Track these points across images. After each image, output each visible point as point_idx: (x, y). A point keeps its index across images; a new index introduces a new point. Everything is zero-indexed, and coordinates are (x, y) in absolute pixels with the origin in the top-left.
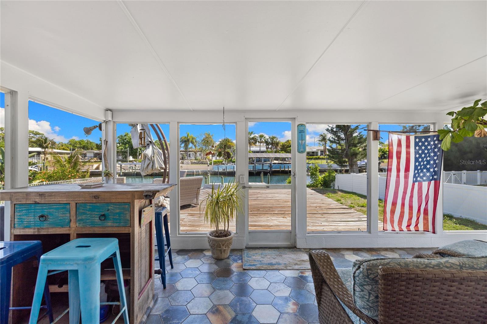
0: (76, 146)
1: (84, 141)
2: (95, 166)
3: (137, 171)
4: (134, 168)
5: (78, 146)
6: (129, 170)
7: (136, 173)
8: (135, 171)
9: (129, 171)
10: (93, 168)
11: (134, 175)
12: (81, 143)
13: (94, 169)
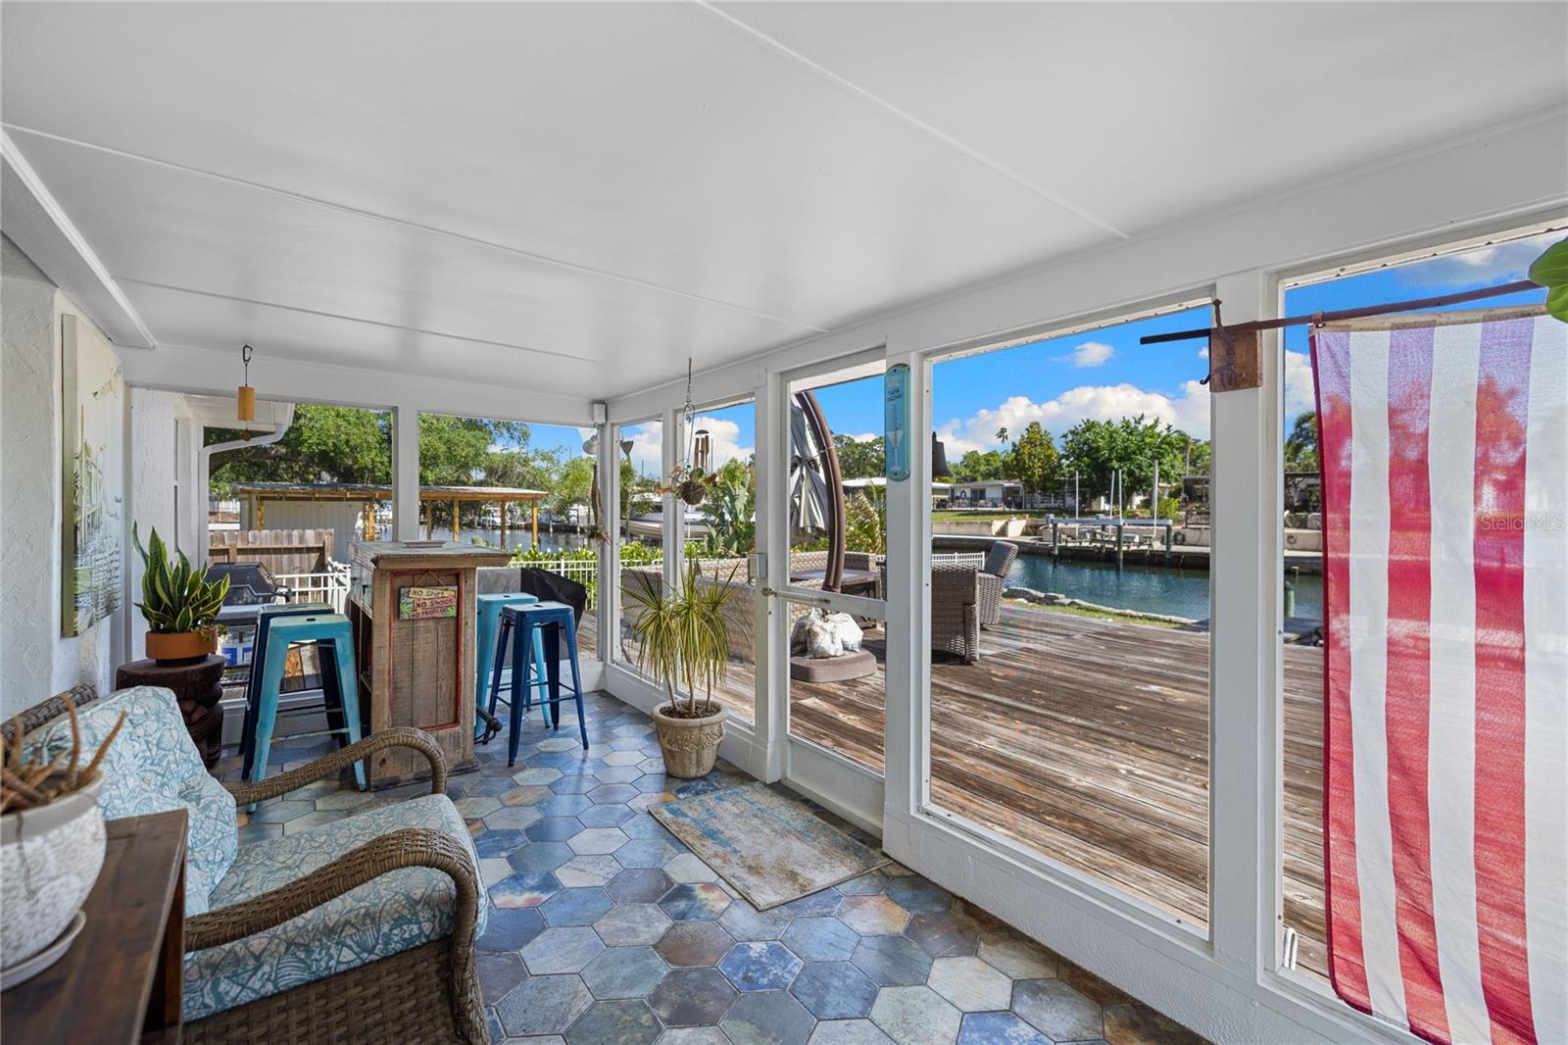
0: (978, 471)
1: (997, 455)
2: (997, 525)
3: (1107, 546)
4: (1098, 536)
5: (983, 468)
6: (1081, 543)
7: (1104, 551)
8: (1102, 547)
9: (1078, 544)
10: (990, 531)
11: (1098, 560)
12: (989, 460)
13: (994, 534)
